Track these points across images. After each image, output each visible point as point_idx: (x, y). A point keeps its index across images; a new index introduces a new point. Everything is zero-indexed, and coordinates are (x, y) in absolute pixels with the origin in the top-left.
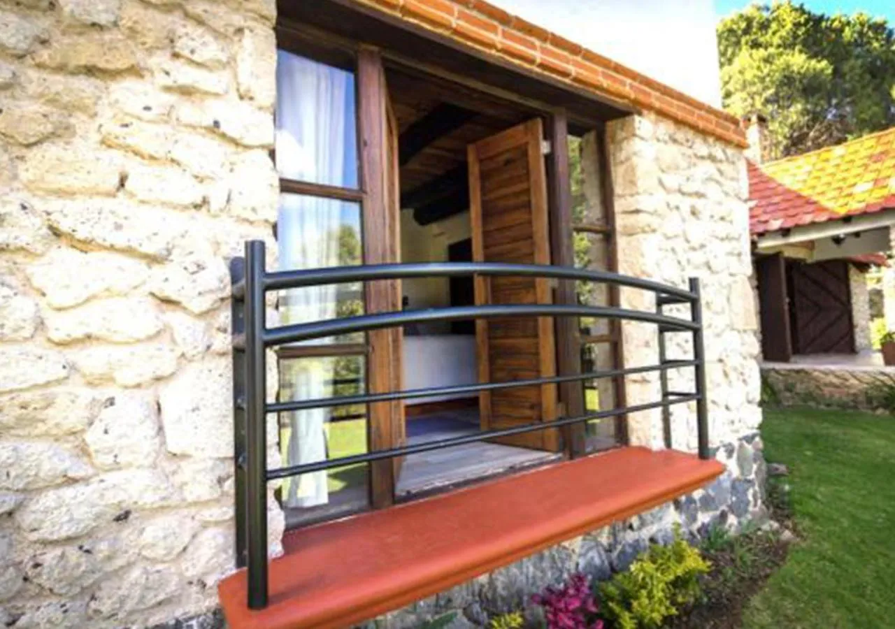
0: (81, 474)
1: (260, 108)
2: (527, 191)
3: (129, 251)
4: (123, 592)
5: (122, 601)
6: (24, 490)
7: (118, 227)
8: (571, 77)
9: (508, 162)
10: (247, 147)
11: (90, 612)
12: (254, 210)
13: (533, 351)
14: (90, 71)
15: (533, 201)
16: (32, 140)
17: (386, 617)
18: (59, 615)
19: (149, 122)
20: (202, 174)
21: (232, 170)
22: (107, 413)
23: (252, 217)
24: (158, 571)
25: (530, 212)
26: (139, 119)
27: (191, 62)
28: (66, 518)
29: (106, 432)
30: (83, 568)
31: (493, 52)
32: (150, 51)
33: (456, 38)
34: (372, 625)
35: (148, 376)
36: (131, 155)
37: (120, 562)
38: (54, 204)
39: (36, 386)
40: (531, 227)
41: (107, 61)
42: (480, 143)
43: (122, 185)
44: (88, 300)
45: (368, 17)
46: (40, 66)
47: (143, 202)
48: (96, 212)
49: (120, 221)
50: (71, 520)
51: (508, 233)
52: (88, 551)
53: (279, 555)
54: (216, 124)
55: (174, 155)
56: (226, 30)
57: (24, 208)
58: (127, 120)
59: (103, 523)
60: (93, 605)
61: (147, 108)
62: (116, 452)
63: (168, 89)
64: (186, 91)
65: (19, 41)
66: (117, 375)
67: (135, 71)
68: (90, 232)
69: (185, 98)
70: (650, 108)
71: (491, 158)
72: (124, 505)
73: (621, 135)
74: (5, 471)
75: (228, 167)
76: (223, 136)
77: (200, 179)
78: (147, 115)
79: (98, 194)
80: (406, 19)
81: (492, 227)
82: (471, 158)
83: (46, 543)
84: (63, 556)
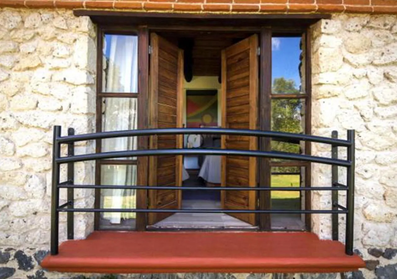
0: (23, 198)
1: (81, 69)
2: (248, 76)
3: (38, 127)
4: (34, 237)
5: (34, 239)
6: (11, 200)
7: (35, 120)
8: (260, 10)
9: (240, 60)
10: (77, 85)
11: (26, 241)
12: (78, 109)
13: (246, 167)
14: (28, 69)
15: (251, 83)
16: (13, 94)
17: (128, 275)
18: (17, 239)
19: (44, 82)
20: (61, 98)
21: (73, 95)
22: (30, 180)
23: (78, 112)
24: (45, 233)
25: (249, 89)
26: (42, 82)
27: (59, 58)
28: (19, 211)
29: (29, 186)
30: (23, 226)
31: (201, 12)
32: (45, 57)
33: (178, 12)
34: (119, 277)
35: (42, 169)
36: (40, 95)
37: (34, 227)
38: (19, 114)
39: (12, 170)
40: (249, 97)
41: (32, 64)
42: (228, 49)
43: (37, 106)
44: (27, 144)
45: (129, 17)
46: (15, 70)
47: (43, 111)
48: (29, 115)
49: (36, 118)
50: (20, 211)
51: (239, 100)
52: (25, 222)
53: (83, 239)
54: (65, 79)
55: (51, 93)
56: (70, 42)
57: (11, 116)
58: (38, 83)
59: (29, 213)
60: (27, 238)
61: (43, 78)
62: (33, 193)
63: (50, 69)
64: (57, 69)
65: (9, 65)
66: (33, 168)
67: (41, 65)
68: (27, 122)
69: (57, 71)
70: (339, 11)
71: (232, 58)
72: (35, 210)
73: (315, 33)
74: (6, 194)
75: (71, 94)
76: (68, 83)
77: (60, 100)
78: (44, 80)
79: (30, 109)
80: (149, 11)
81: (231, 96)
82: (223, 58)
83: (15, 217)
84: (19, 221)
